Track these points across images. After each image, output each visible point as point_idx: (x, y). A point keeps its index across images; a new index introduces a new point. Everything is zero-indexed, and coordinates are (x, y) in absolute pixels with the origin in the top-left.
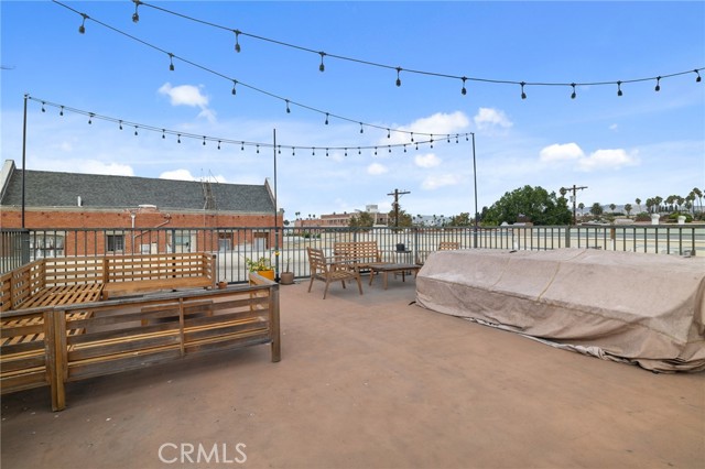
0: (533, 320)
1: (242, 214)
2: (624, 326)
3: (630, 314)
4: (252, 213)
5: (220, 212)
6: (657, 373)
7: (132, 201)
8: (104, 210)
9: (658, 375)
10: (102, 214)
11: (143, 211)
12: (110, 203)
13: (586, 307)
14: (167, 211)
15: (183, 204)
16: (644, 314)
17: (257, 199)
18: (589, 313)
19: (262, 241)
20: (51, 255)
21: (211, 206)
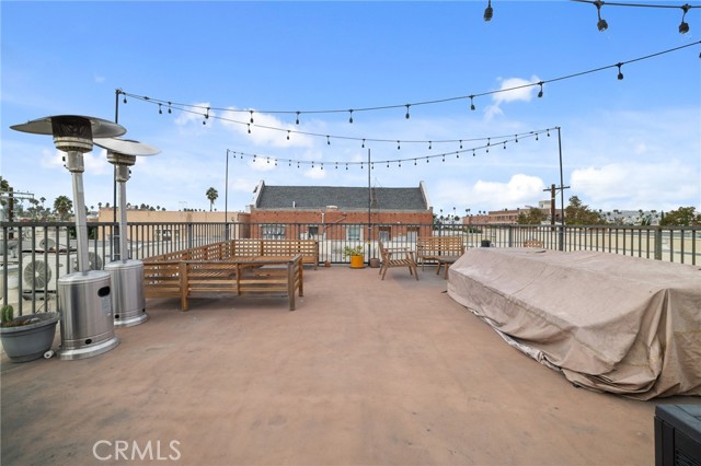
0: (507, 317)
1: (398, 211)
2: (560, 334)
3: (564, 321)
4: (406, 211)
5: (381, 211)
6: (578, 386)
7: (323, 204)
8: (307, 210)
9: (578, 389)
10: (305, 213)
11: (329, 211)
12: (310, 205)
13: (537, 310)
14: (344, 210)
15: (355, 205)
16: (575, 324)
17: (412, 199)
18: (538, 316)
19: (414, 234)
20: (279, 238)
21: (374, 206)
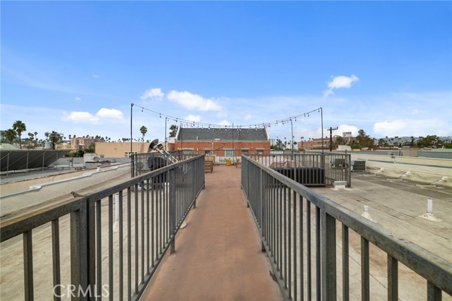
1: (252, 141)
4: (256, 141)
5: (243, 141)
7: (212, 138)
8: (204, 141)
11: (216, 141)
12: (206, 138)
14: (224, 141)
15: (230, 138)
17: (259, 135)
21: (239, 139)
